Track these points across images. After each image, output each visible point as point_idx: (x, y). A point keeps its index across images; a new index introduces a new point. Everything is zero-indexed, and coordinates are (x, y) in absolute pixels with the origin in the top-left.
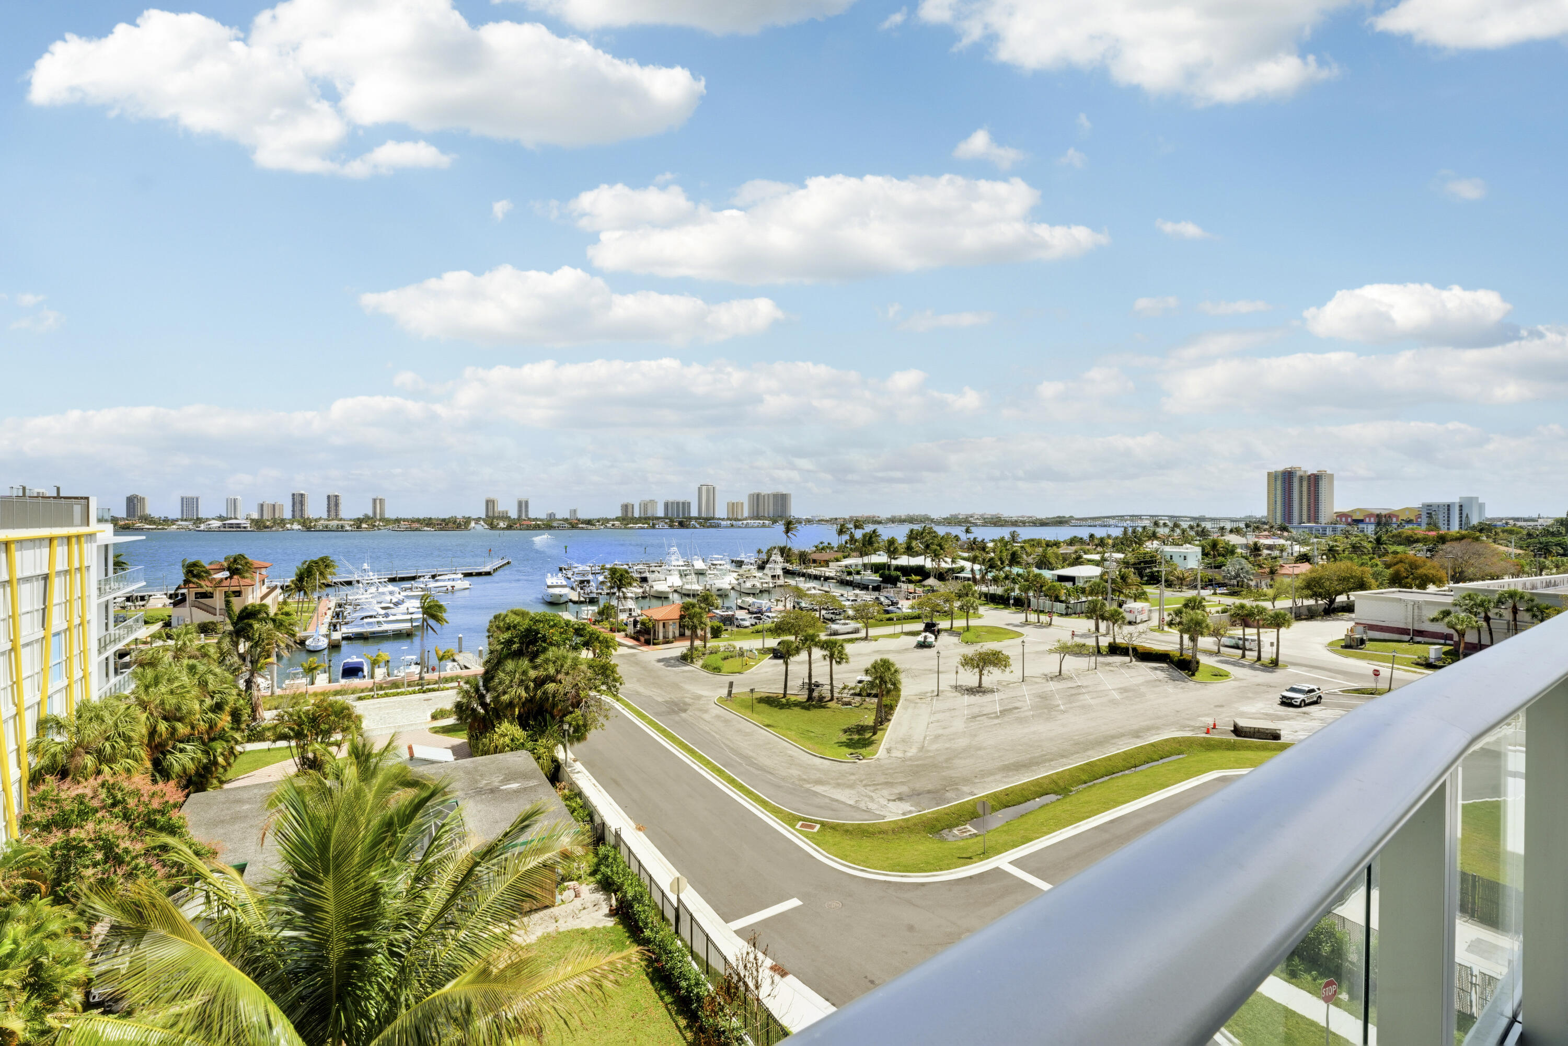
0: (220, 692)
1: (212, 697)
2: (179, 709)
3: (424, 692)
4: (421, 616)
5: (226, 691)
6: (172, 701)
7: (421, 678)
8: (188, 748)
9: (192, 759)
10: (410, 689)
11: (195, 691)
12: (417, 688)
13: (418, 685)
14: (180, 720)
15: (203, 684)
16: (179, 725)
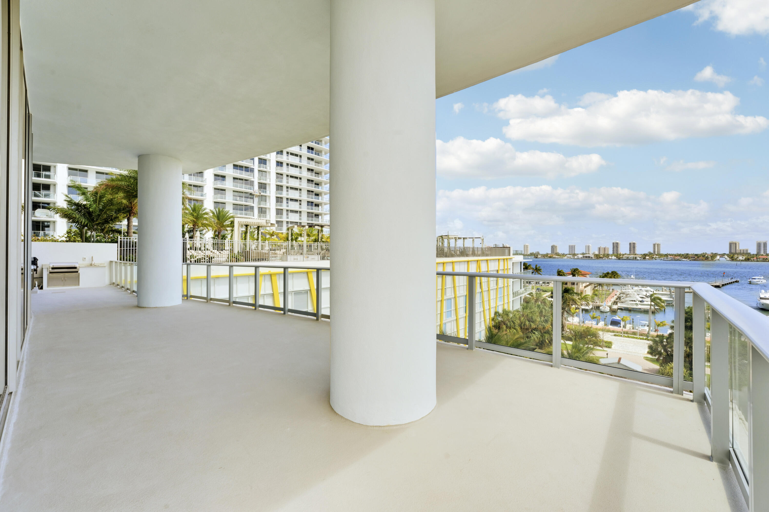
0: (547, 316)
1: (544, 317)
2: (532, 318)
3: (648, 340)
4: (649, 303)
5: (549, 316)
6: (530, 315)
7: (648, 333)
8: (536, 333)
9: (537, 337)
10: (641, 337)
11: (538, 314)
12: (645, 337)
13: (646, 336)
14: (533, 322)
15: (541, 312)
16: (532, 324)
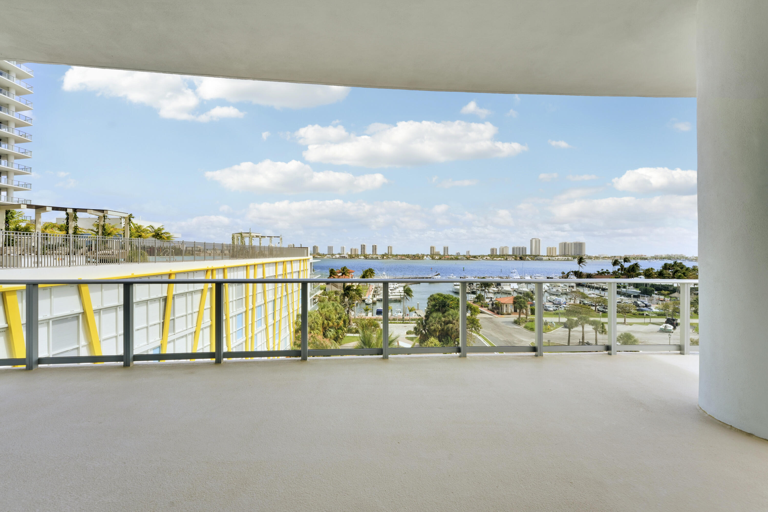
0: (341, 313)
1: (338, 315)
2: (330, 317)
3: (404, 323)
4: (403, 294)
5: (342, 313)
6: (328, 314)
7: (403, 318)
8: (332, 330)
9: (333, 334)
10: (399, 322)
11: (334, 312)
12: (402, 322)
13: (402, 320)
14: (330, 320)
15: (336, 309)
16: (329, 322)
